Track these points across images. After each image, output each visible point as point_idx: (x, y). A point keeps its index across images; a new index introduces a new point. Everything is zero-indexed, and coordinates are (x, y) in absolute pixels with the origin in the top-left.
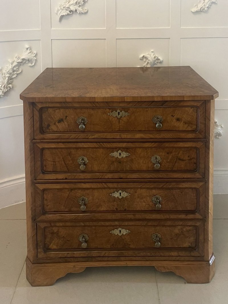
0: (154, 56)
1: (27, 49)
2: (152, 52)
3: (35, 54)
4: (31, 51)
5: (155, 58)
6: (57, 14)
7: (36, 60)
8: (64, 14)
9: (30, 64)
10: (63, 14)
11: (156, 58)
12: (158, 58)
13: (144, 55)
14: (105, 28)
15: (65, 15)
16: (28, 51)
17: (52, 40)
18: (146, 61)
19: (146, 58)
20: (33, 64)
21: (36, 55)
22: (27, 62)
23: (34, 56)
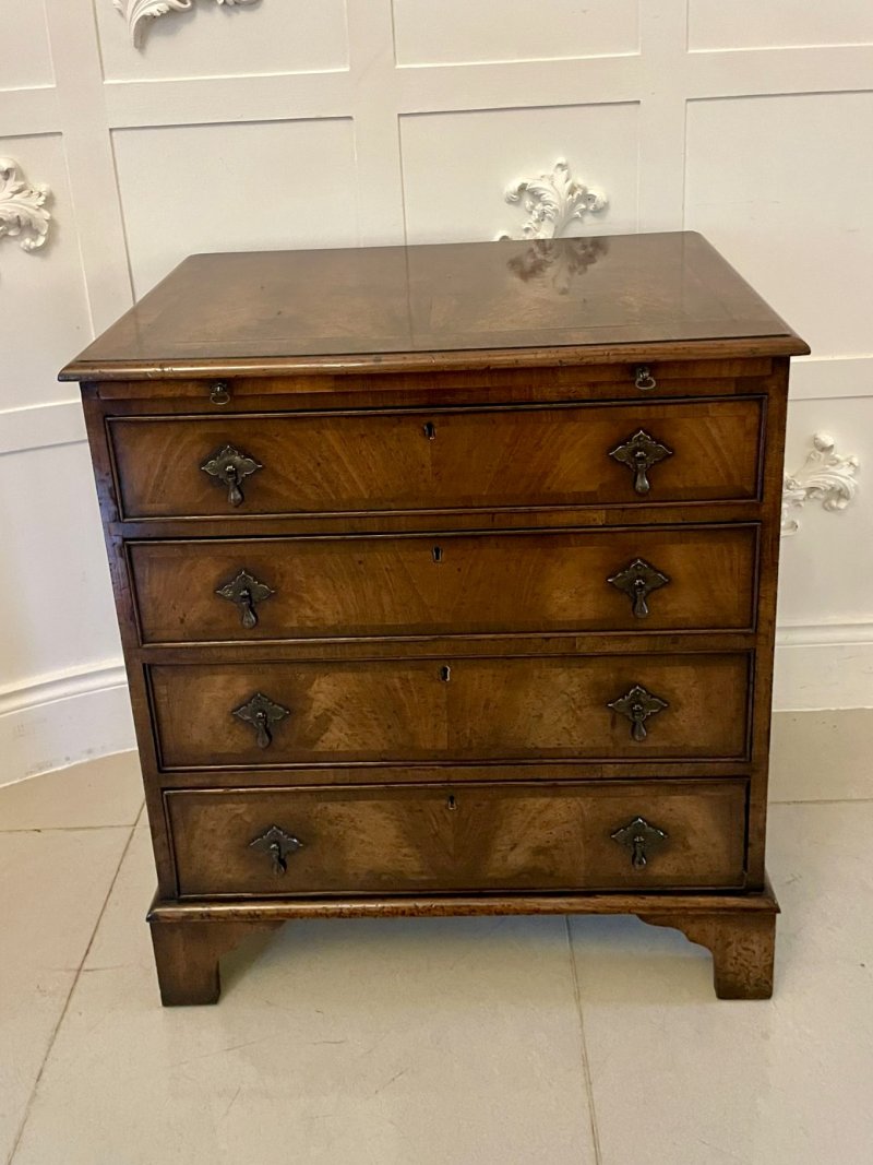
0: (569, 183)
1: (7, 174)
2: (560, 165)
3: (43, 198)
4: (20, 183)
5: (571, 191)
6: (121, 13)
7: (51, 222)
8: (154, 10)
9: (28, 241)
10: (147, 11)
11: (579, 192)
12: (585, 190)
13: (525, 182)
14: (347, 69)
15: (159, 14)
16: (12, 184)
17: (111, 130)
18: (533, 207)
19: (536, 195)
20: (41, 241)
21: (49, 202)
22: (11, 233)
23: (41, 203)
